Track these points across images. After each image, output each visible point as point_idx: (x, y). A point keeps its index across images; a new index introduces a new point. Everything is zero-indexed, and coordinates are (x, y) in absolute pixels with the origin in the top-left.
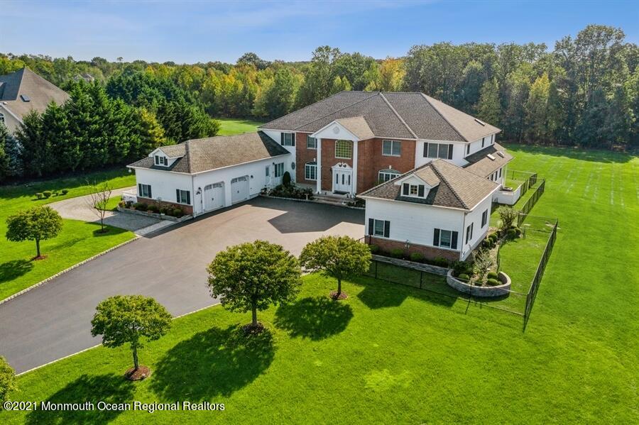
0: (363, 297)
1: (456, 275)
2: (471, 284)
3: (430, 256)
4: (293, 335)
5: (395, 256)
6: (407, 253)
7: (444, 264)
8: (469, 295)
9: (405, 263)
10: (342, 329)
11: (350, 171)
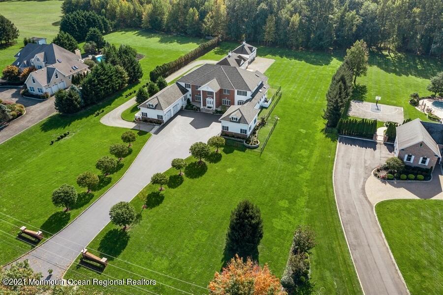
0: (224, 151)
1: (246, 142)
2: (250, 145)
3: (240, 136)
4: (210, 163)
5: (230, 137)
6: (234, 135)
7: (243, 139)
8: (249, 148)
9: (233, 139)
10: (220, 160)
11: (212, 100)
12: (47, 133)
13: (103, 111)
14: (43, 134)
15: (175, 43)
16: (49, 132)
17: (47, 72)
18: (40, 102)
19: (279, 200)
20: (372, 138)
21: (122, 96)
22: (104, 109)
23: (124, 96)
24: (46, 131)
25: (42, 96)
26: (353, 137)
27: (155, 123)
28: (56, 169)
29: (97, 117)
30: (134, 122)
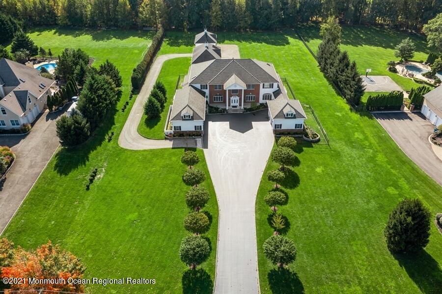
4: (293, 167)
10: (300, 161)
11: (238, 98)
12: (68, 176)
13: (113, 134)
14: (66, 179)
15: (114, 39)
16: (71, 174)
17: (16, 96)
18: (24, 137)
19: (386, 189)
20: (399, 110)
21: (118, 111)
22: (112, 131)
23: (121, 111)
24: (66, 174)
25: (22, 130)
26: (383, 112)
27: (194, 135)
28: (127, 218)
29: (112, 142)
30: (166, 139)
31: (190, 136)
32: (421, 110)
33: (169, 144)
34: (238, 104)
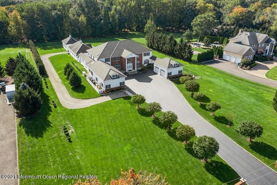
11: (131, 64)
20: (213, 59)
27: (121, 89)
29: (58, 108)
30: (102, 96)
31: (118, 90)
32: (222, 58)
33: (108, 98)
34: (132, 69)
